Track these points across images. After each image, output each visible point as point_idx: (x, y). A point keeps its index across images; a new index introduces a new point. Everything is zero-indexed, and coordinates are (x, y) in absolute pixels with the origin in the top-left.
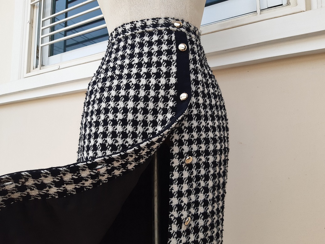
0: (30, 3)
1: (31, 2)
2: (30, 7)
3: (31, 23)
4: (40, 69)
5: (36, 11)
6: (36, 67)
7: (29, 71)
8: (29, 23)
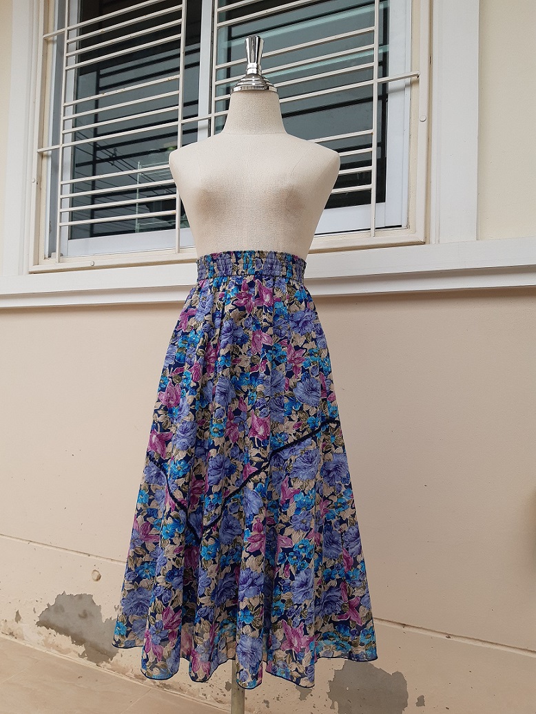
0: (36, 150)
1: (39, 148)
2: (36, 156)
3: (39, 183)
4: (59, 262)
5: (47, 164)
6: (50, 257)
7: (37, 263)
8: (36, 183)
